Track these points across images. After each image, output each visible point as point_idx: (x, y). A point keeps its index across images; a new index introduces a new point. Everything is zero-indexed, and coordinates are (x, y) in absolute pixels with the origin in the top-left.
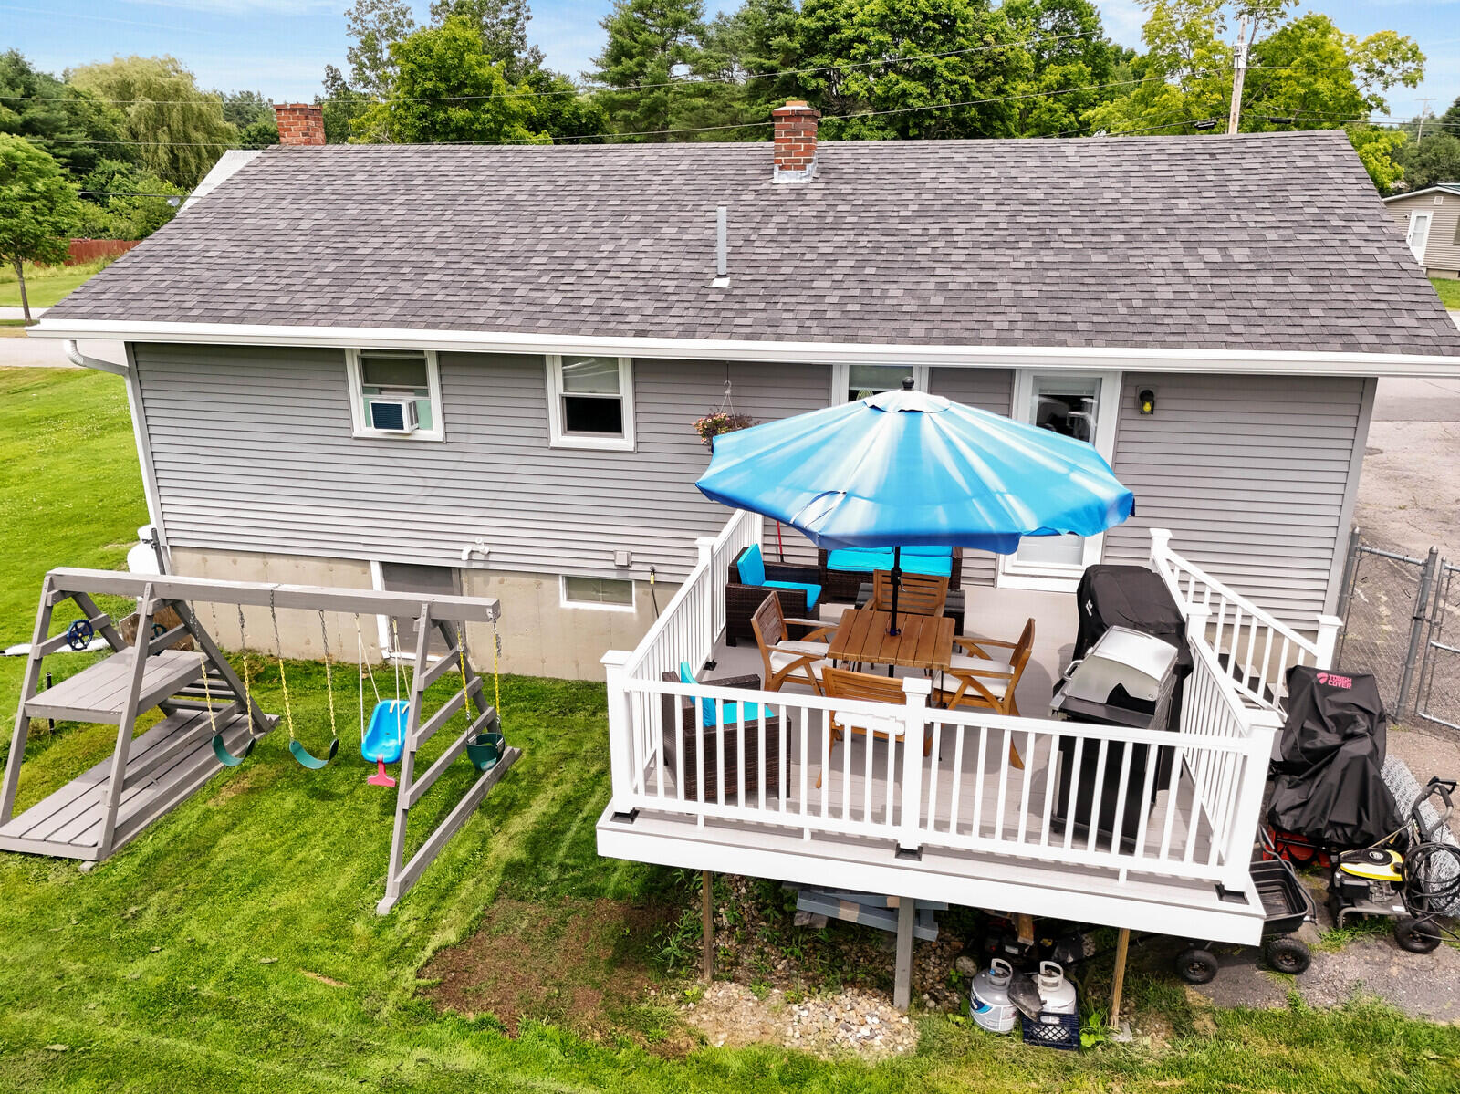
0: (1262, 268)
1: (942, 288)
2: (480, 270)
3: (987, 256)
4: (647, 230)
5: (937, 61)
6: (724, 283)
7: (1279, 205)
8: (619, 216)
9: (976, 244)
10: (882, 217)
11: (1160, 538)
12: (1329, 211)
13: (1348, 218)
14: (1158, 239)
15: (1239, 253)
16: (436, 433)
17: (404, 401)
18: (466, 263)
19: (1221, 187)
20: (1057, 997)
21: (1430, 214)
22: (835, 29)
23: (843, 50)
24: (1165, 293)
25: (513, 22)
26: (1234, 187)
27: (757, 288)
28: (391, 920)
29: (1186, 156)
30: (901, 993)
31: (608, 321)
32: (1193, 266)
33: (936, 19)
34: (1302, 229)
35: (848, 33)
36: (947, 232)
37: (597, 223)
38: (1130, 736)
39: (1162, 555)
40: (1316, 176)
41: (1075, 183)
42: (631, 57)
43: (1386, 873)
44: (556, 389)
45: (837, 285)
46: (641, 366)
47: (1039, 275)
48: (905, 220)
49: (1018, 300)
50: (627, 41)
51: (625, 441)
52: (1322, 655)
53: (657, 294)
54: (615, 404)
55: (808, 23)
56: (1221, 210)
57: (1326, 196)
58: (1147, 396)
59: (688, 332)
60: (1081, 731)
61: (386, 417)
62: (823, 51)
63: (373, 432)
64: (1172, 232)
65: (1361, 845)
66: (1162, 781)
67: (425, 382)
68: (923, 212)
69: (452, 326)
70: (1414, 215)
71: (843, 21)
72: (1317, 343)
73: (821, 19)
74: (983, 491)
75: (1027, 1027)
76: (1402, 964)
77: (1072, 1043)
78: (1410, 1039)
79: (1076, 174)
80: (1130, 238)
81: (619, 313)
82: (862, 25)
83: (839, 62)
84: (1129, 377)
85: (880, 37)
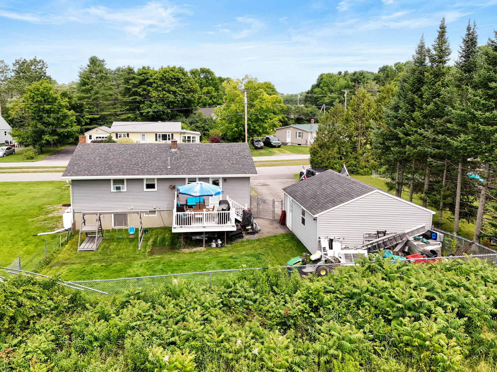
0: (237, 164)
1: (199, 167)
2: (132, 166)
3: (204, 162)
4: (155, 159)
5: (176, 89)
6: (170, 167)
7: (239, 155)
8: (149, 156)
9: (203, 161)
10: (189, 157)
11: (228, 196)
12: (245, 156)
13: (247, 156)
14: (225, 160)
15: (235, 162)
16: (125, 190)
17: (121, 186)
18: (129, 165)
19: (233, 151)
20: (220, 242)
21: (290, 131)
22: (148, 79)
23: (150, 84)
24: (226, 167)
25: (42, 68)
26: (234, 152)
27: (174, 168)
28: (140, 250)
29: (228, 147)
30: (204, 245)
31: (155, 173)
32: (229, 164)
33: (175, 79)
34: (242, 158)
35: (151, 81)
36: (198, 159)
37: (147, 158)
38: (224, 212)
39: (228, 199)
40: (244, 150)
41: (214, 151)
42: (88, 85)
43: (250, 227)
44: (145, 183)
45: (185, 167)
46: (158, 179)
47: (211, 165)
48: (192, 157)
49: (209, 169)
50: (87, 80)
51: (156, 189)
52: (246, 209)
53: (160, 169)
54: (154, 184)
55: (139, 77)
56: (232, 155)
57: (245, 153)
58: (225, 180)
59: (167, 174)
60: (219, 212)
61: (118, 188)
62: (144, 84)
63: (115, 191)
64: (227, 159)
65: (248, 225)
66: (229, 220)
67: (124, 183)
68: (194, 156)
69: (132, 175)
70: (287, 131)
71: (150, 77)
72: (242, 173)
73: (144, 77)
74: (209, 191)
75: (217, 245)
76: (252, 236)
77: (222, 247)
78: (252, 241)
79: (214, 149)
80: (222, 160)
81: (156, 172)
82: (155, 79)
83: (149, 88)
84: (223, 178)
85: (160, 83)
